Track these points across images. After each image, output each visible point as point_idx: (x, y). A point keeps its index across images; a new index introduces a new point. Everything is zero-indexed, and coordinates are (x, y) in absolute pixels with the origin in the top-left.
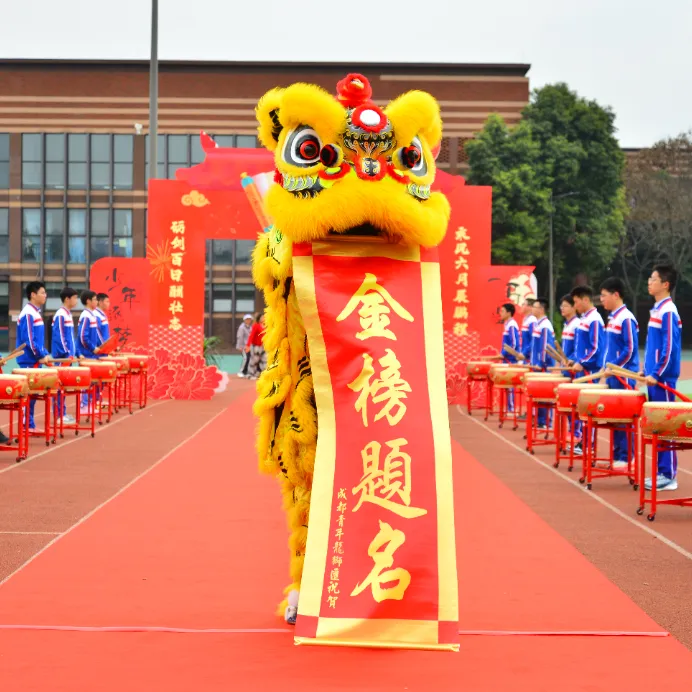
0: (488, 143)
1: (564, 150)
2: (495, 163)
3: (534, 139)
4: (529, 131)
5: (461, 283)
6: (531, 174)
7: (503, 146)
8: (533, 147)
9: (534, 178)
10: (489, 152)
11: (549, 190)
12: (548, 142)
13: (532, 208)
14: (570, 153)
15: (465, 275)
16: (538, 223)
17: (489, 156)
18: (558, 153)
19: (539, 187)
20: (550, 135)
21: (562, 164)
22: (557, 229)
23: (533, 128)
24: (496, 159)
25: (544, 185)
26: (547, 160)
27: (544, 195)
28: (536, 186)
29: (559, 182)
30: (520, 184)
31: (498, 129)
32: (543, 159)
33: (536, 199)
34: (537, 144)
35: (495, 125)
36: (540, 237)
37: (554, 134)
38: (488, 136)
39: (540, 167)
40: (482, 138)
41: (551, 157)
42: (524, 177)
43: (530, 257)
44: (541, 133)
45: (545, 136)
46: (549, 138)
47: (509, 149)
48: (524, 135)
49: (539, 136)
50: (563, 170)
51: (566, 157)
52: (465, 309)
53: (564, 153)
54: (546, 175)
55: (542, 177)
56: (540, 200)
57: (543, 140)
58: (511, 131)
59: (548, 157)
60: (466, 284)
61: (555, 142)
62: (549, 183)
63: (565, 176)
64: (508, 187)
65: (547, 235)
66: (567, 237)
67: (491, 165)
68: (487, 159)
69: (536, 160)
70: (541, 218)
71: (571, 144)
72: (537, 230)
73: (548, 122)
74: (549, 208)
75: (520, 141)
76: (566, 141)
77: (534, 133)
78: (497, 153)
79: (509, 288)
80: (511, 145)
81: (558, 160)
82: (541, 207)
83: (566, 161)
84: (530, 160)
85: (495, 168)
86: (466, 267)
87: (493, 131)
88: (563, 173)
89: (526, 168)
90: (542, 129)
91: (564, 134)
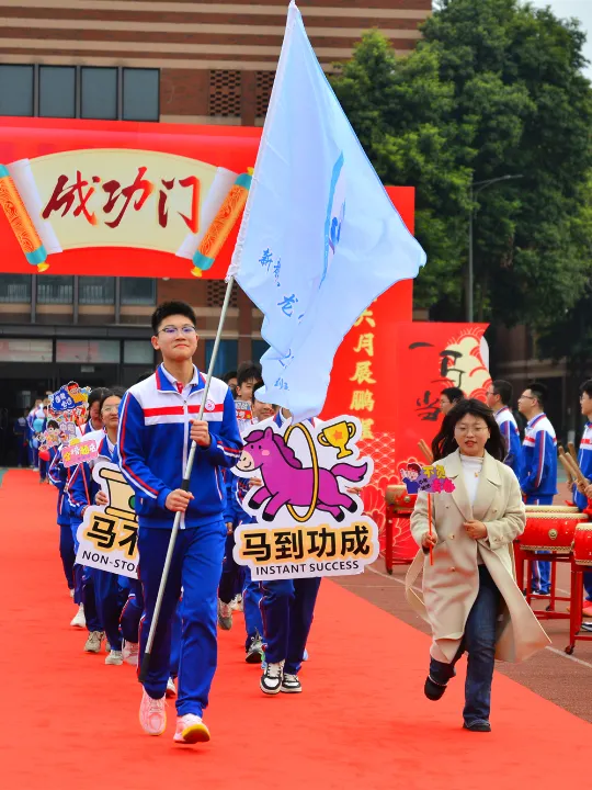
0: (363, 83)
1: (496, 98)
2: (373, 120)
3: (443, 79)
4: (435, 63)
5: (363, 350)
6: (439, 141)
7: (387, 90)
8: (441, 92)
9: (444, 149)
10: (363, 100)
11: (469, 170)
12: (469, 84)
13: (439, 203)
14: (506, 104)
15: (370, 336)
16: (451, 229)
17: (364, 108)
18: (487, 105)
19: (451, 164)
20: (471, 70)
21: (493, 123)
22: (481, 242)
23: (441, 59)
24: (376, 114)
25: (460, 162)
26: (465, 118)
27: (460, 180)
28: (446, 163)
29: (486, 156)
30: (420, 159)
31: (379, 59)
32: (458, 115)
33: (444, 186)
34: (449, 88)
35: (375, 52)
36: (452, 256)
37: (478, 70)
38: (362, 71)
39: (453, 128)
40: (354, 76)
41: (474, 113)
42: (426, 146)
43: (433, 290)
44: (456, 68)
45: (462, 72)
46: (469, 77)
47: (401, 97)
48: (425, 70)
49: (451, 72)
50: (493, 135)
51: (500, 112)
52: (369, 394)
53: (496, 104)
54: (464, 144)
55: (456, 147)
56: (454, 188)
57: (460, 81)
58: (404, 63)
59: (467, 111)
60: (370, 352)
61: (482, 85)
62: (468, 158)
63: (497, 146)
64: (400, 165)
65: (465, 253)
66: (500, 257)
67: (368, 122)
68: (360, 113)
69: (446, 118)
70: (455, 220)
71: (508, 88)
72: (447, 243)
73: (468, 49)
74: (469, 204)
75: (419, 82)
76: (500, 82)
77: (442, 68)
78: (376, 102)
79: (446, 359)
80: (401, 89)
81: (487, 117)
82: (456, 202)
83: (501, 118)
84: (435, 116)
85: (375, 130)
86: (372, 323)
87: (372, 62)
88: (495, 141)
89: (430, 130)
90: (458, 61)
91: (496, 71)
